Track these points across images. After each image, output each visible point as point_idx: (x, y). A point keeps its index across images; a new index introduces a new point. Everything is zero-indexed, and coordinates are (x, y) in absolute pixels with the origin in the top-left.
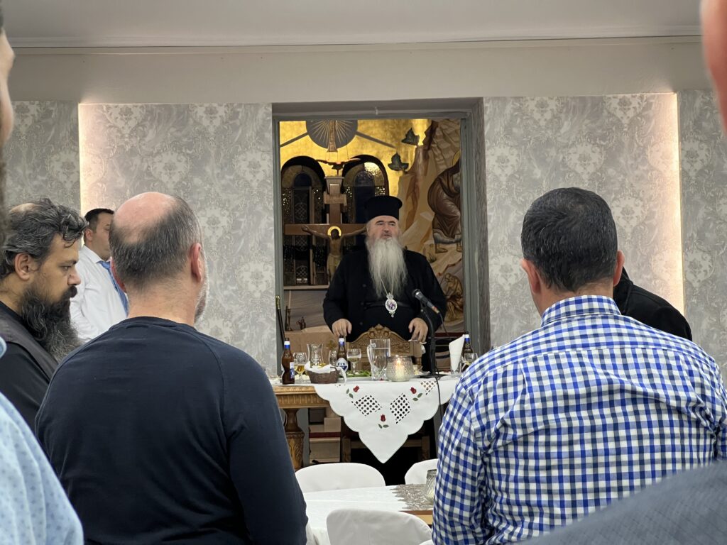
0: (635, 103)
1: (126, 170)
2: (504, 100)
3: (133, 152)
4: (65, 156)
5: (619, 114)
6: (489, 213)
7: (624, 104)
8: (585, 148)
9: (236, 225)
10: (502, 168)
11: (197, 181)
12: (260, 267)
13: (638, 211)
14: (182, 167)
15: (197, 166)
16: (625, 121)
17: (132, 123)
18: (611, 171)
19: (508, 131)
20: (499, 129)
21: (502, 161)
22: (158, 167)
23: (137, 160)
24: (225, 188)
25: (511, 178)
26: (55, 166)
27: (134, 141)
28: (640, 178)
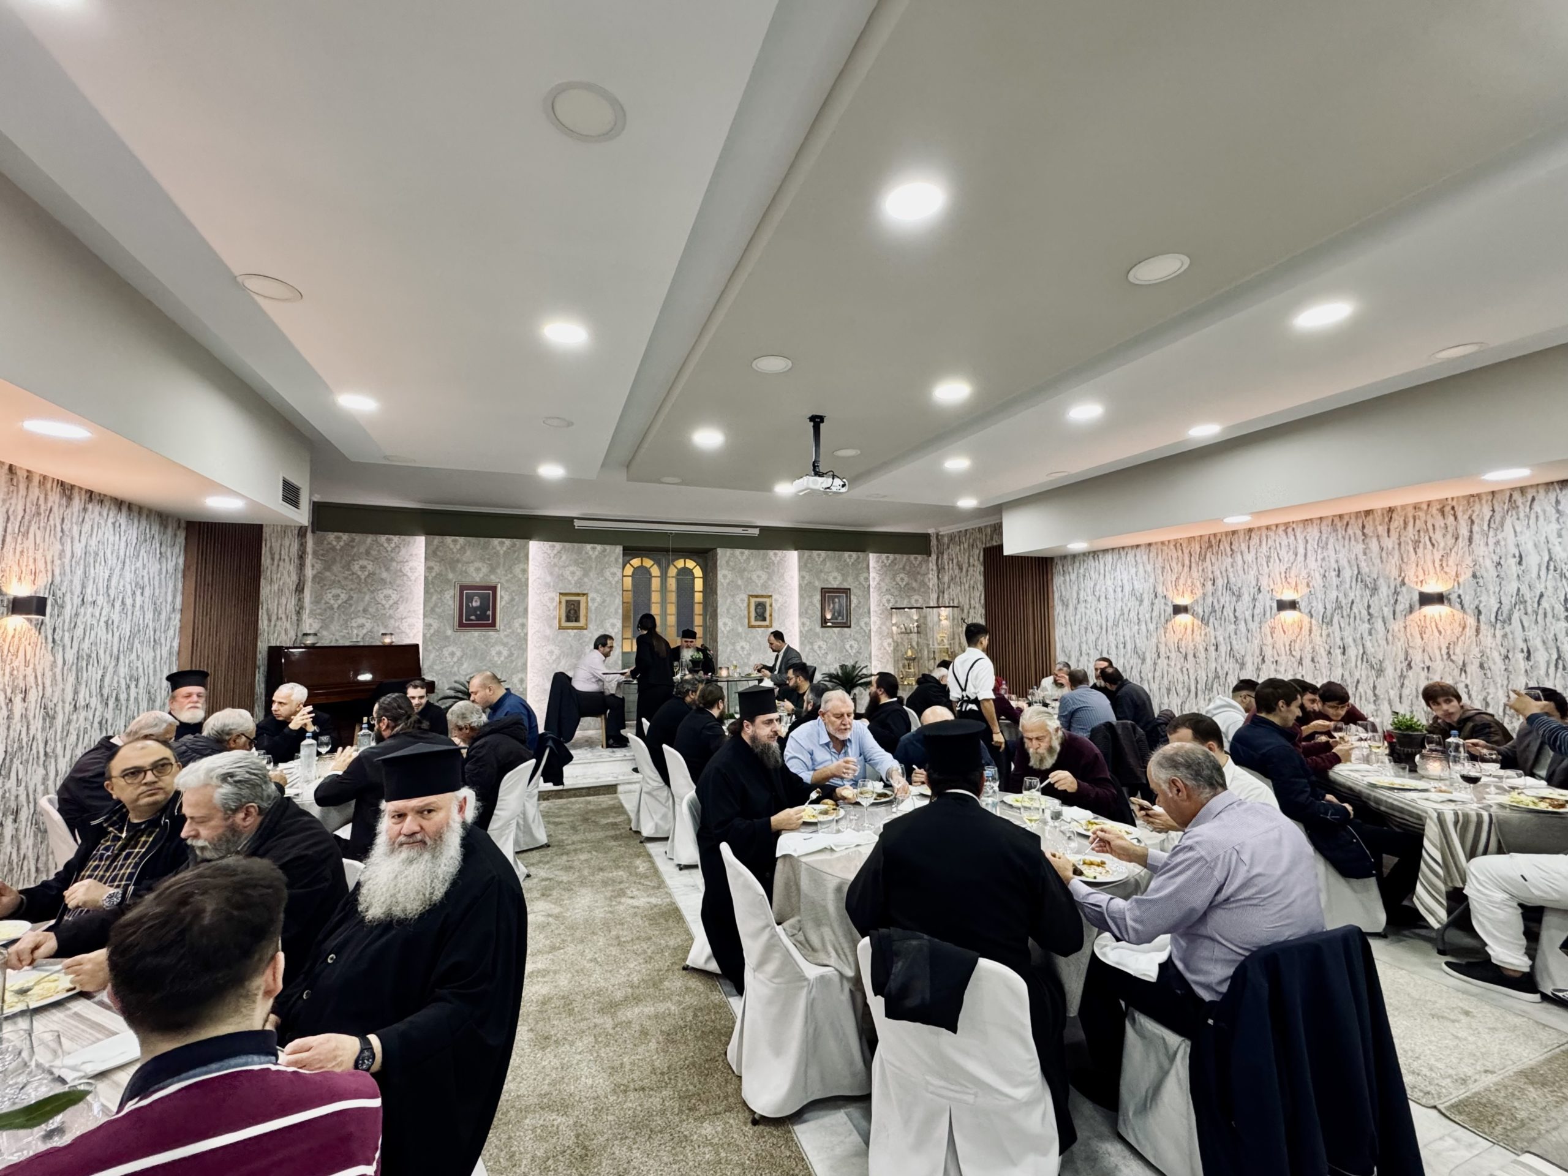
0: (779, 555)
1: (551, 574)
3: (555, 565)
4: (522, 566)
6: (720, 600)
7: (776, 556)
9: (604, 601)
11: (586, 580)
12: (615, 621)
14: (579, 573)
15: (586, 574)
17: (555, 552)
19: (727, 562)
20: (724, 562)
22: (567, 573)
23: (557, 569)
24: (600, 584)
25: (729, 584)
26: (517, 570)
27: (556, 560)
28: (781, 586)
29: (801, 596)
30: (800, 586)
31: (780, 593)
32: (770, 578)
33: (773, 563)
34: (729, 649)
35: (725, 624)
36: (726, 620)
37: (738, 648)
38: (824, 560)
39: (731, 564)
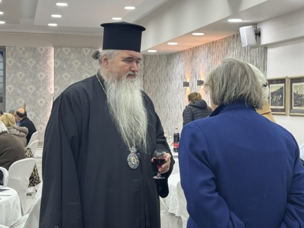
0: (44, 49)
2: (11, 47)
5: (40, 52)
7: (41, 49)
8: (31, 60)
10: (10, 63)
13: (44, 76)
16: (41, 54)
18: (38, 66)
19: (12, 54)
20: (9, 54)
21: (10, 62)
25: (12, 66)
28: (45, 68)
29: (55, 74)
30: (54, 67)
31: (44, 72)
32: (38, 63)
33: (40, 54)
34: (12, 103)
35: (10, 88)
36: (11, 86)
37: (18, 101)
38: (70, 53)
39: (14, 55)
